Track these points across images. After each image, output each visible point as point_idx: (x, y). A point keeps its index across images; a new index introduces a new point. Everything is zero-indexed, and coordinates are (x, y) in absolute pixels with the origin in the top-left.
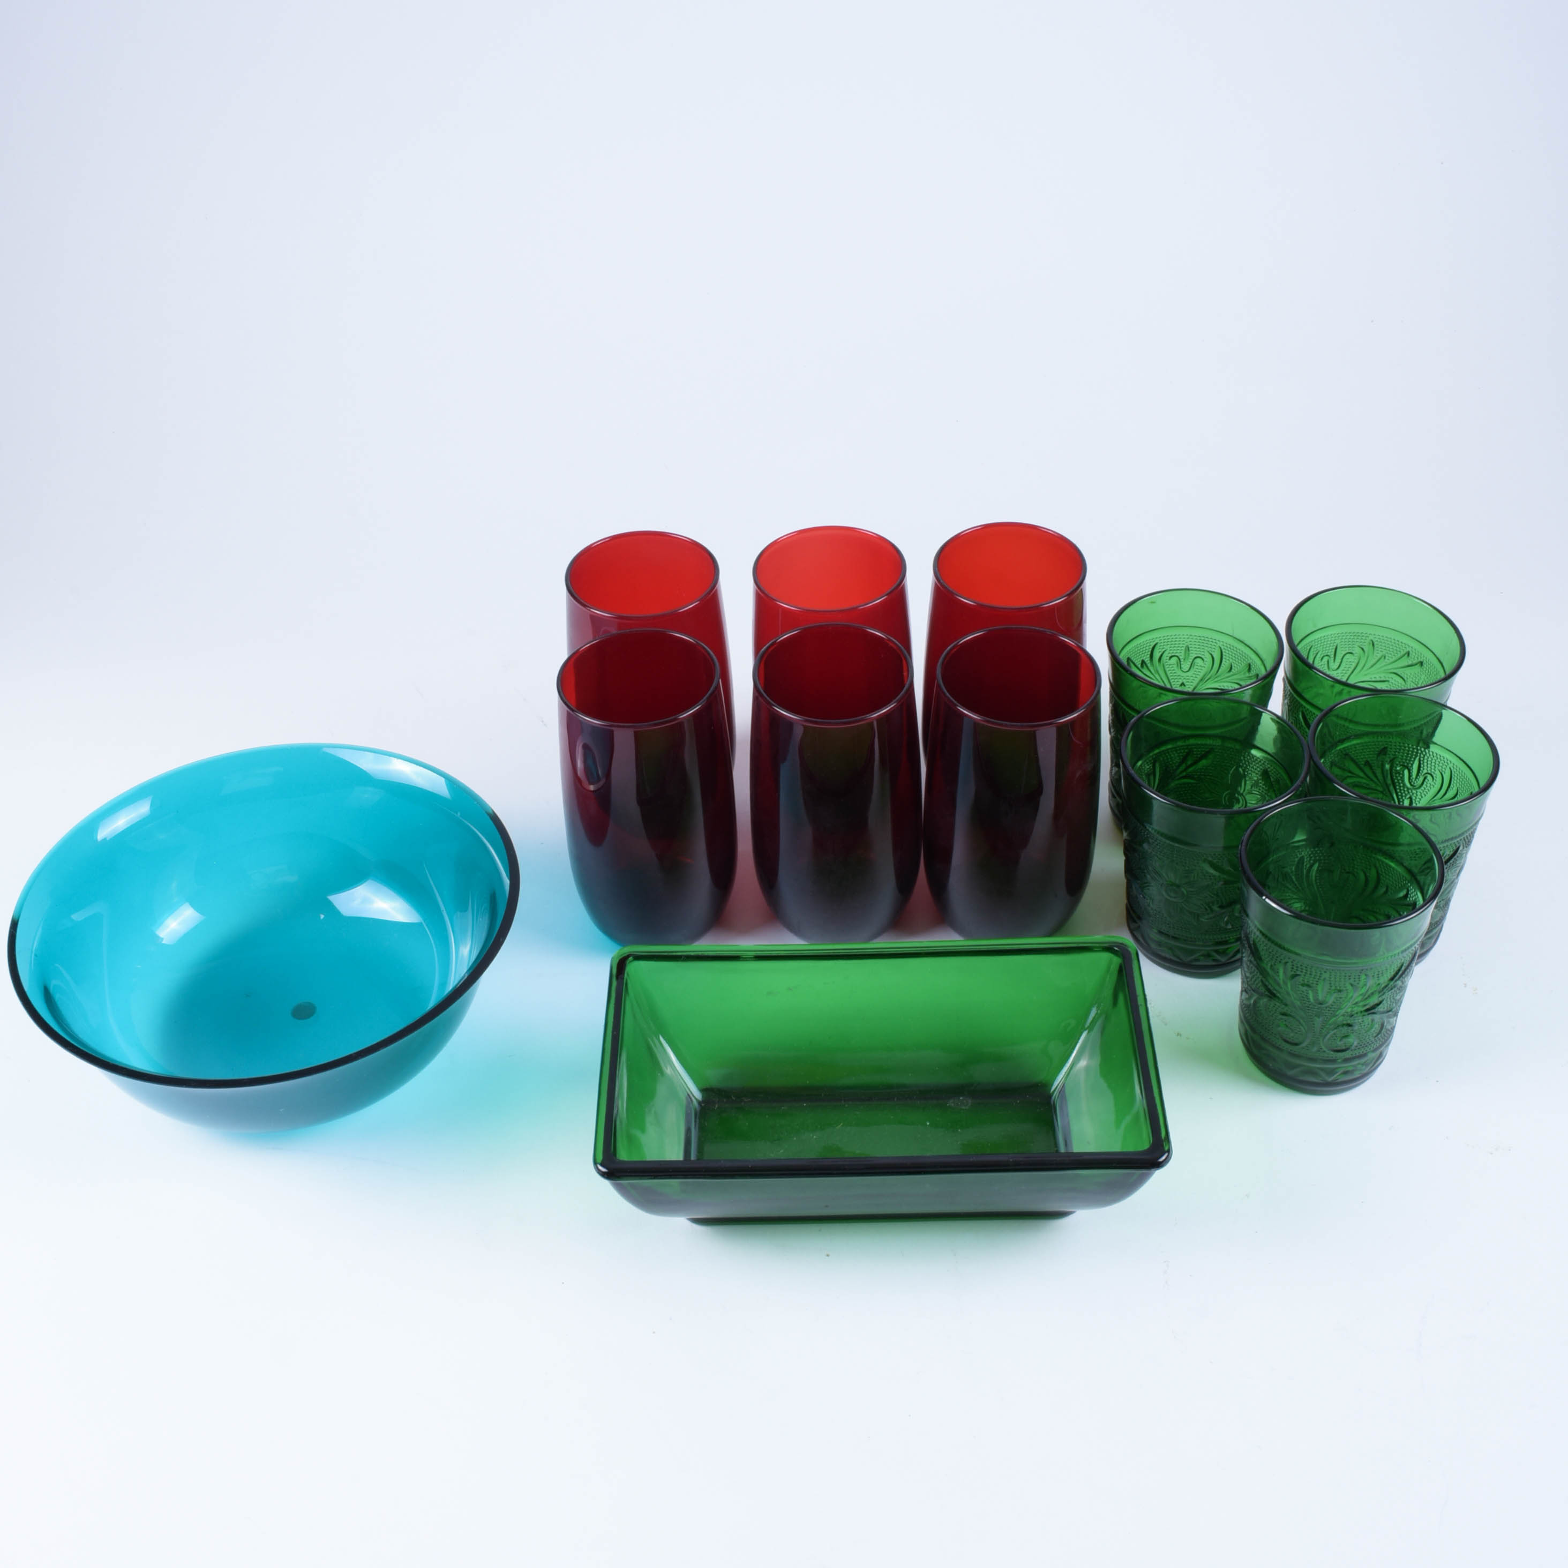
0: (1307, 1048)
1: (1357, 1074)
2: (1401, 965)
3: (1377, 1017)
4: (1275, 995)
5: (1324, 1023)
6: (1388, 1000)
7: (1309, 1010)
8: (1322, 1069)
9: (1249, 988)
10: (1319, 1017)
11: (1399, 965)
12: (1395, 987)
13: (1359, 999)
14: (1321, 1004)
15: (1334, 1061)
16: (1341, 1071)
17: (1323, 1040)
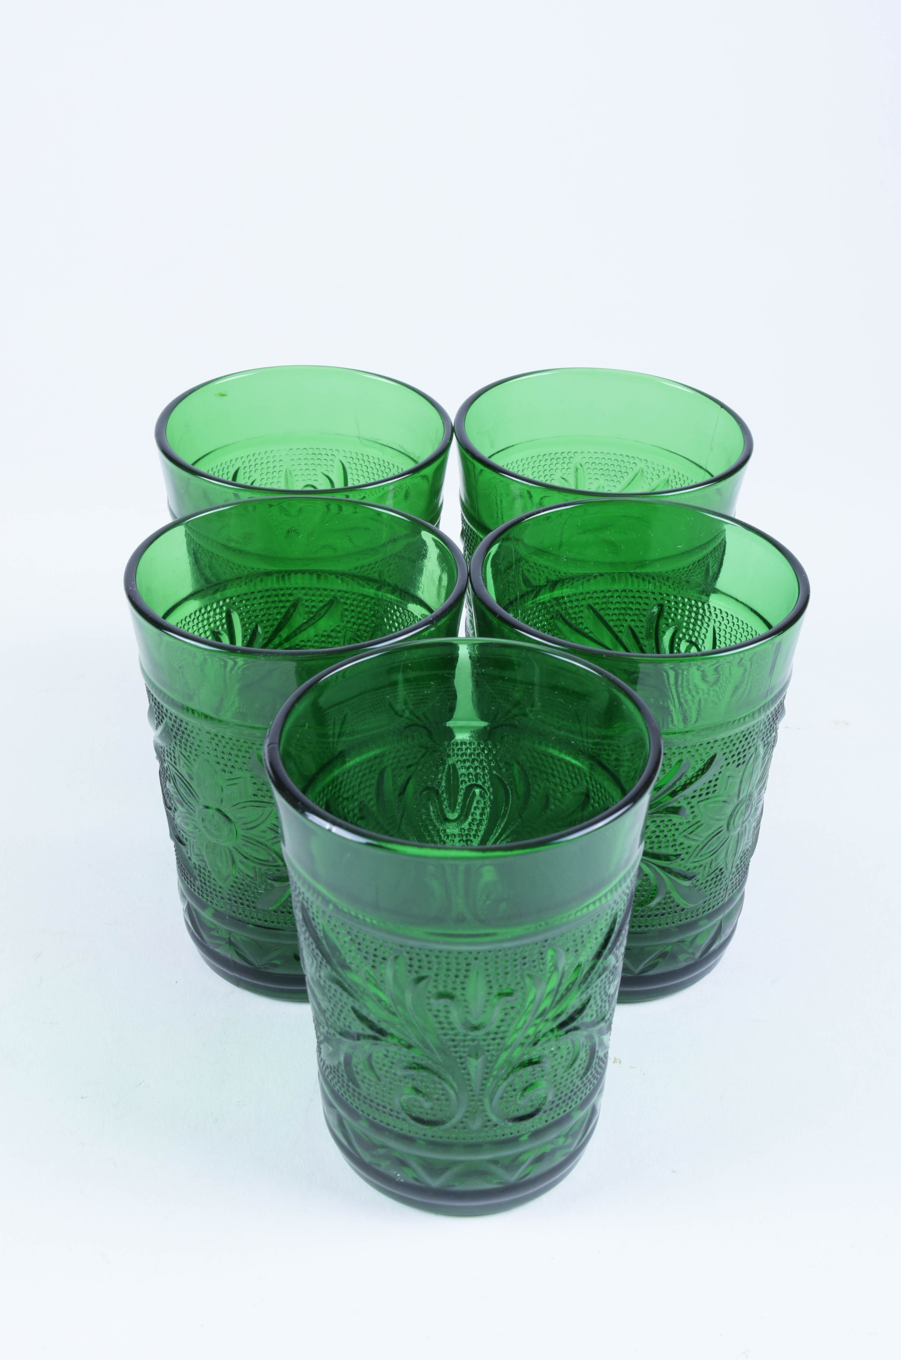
0: (462, 1125)
1: (559, 1158)
2: (612, 919)
3: (580, 1037)
4: (382, 1032)
5: (487, 1068)
6: (598, 997)
7: (455, 1046)
8: (495, 1162)
9: (332, 1031)
10: (477, 1056)
11: (610, 921)
12: (605, 969)
13: (547, 1003)
14: (476, 1028)
15: (513, 1141)
16: (529, 1157)
17: (491, 1100)
